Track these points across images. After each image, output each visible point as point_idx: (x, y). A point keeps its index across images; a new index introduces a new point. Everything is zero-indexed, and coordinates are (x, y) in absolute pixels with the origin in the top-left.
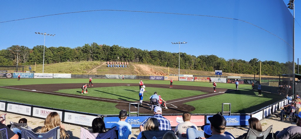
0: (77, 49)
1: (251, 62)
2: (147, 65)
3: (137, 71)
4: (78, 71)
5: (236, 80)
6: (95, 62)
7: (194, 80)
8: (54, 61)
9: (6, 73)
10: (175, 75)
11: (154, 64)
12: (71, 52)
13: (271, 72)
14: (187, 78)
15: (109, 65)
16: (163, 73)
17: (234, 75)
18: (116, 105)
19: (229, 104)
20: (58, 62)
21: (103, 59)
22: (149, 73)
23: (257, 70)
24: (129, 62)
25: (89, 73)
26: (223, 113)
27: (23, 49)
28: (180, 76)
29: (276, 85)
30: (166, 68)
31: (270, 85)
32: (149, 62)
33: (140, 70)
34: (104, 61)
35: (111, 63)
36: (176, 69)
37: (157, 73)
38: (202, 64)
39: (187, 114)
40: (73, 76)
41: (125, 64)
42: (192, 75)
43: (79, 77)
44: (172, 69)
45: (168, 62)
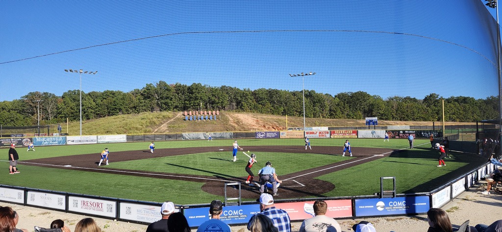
0: (133, 94)
1: (426, 99)
2: (251, 114)
3: (234, 125)
4: (137, 129)
5: (401, 132)
6: (165, 113)
7: (331, 135)
8: (98, 114)
9: (22, 139)
10: (298, 129)
11: (262, 112)
12: (123, 99)
13: (461, 116)
14: (318, 133)
15: (187, 117)
16: (277, 127)
17: (397, 124)
18: (203, 186)
19: (392, 178)
20: (104, 117)
21: (176, 107)
22: (254, 127)
23: (437, 113)
24: (219, 110)
25: (155, 131)
26: (382, 194)
27: (46, 96)
28: (306, 129)
29: (471, 137)
30: (282, 118)
31: (460, 140)
32: (254, 109)
33: (238, 122)
34: (179, 110)
35: (190, 114)
36: (299, 119)
37: (267, 127)
38: (342, 108)
39: (320, 203)
40: (130, 139)
41: (214, 114)
42: (326, 127)
43: (140, 140)
44: (292, 118)
45: (286, 108)
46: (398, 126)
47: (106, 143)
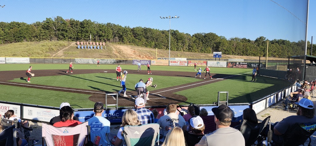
0: (35, 25)
1: (256, 41)
2: (130, 46)
3: (116, 53)
4: (38, 53)
5: (238, 63)
6: (61, 42)
7: (188, 64)
8: (6, 41)
10: (165, 59)
11: (138, 45)
12: (27, 29)
13: (280, 53)
14: (179, 63)
15: (79, 47)
16: (149, 57)
17: (236, 58)
18: (90, 97)
19: (226, 92)
20: (11, 43)
21: (71, 38)
22: (132, 56)
23: (263, 51)
24: (105, 42)
25: (53, 56)
26: (219, 103)
28: (171, 59)
29: (285, 69)
30: (153, 50)
31: (277, 70)
32: (132, 42)
33: (119, 52)
34: (72, 40)
35: (82, 44)
36: (165, 51)
37: (141, 56)
38: (198, 45)
39: (172, 105)
40: (33, 61)
41: (101, 45)
42: (184, 58)
43: (40, 62)
44: (160, 50)
45: (156, 42)
46: (236, 59)
47: (13, 64)
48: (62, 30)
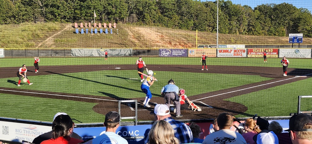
2: (154, 28)
3: (134, 40)
4: (17, 42)
6: (51, 24)
7: (247, 54)
10: (210, 46)
11: (167, 26)
14: (233, 51)
15: (77, 30)
16: (185, 44)
18: (95, 107)
21: (65, 17)
22: (159, 44)
24: (116, 23)
25: (39, 46)
28: (220, 47)
30: (192, 33)
32: (158, 22)
33: (139, 37)
34: (67, 21)
35: (82, 26)
36: (211, 35)
37: (173, 44)
38: (263, 23)
40: (9, 54)
41: (110, 27)
42: (242, 45)
43: (20, 55)
44: (203, 33)
45: (196, 21)
48: (52, 6)
